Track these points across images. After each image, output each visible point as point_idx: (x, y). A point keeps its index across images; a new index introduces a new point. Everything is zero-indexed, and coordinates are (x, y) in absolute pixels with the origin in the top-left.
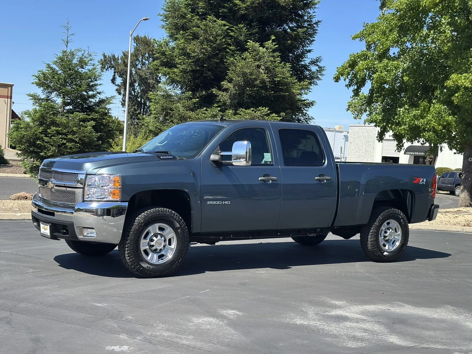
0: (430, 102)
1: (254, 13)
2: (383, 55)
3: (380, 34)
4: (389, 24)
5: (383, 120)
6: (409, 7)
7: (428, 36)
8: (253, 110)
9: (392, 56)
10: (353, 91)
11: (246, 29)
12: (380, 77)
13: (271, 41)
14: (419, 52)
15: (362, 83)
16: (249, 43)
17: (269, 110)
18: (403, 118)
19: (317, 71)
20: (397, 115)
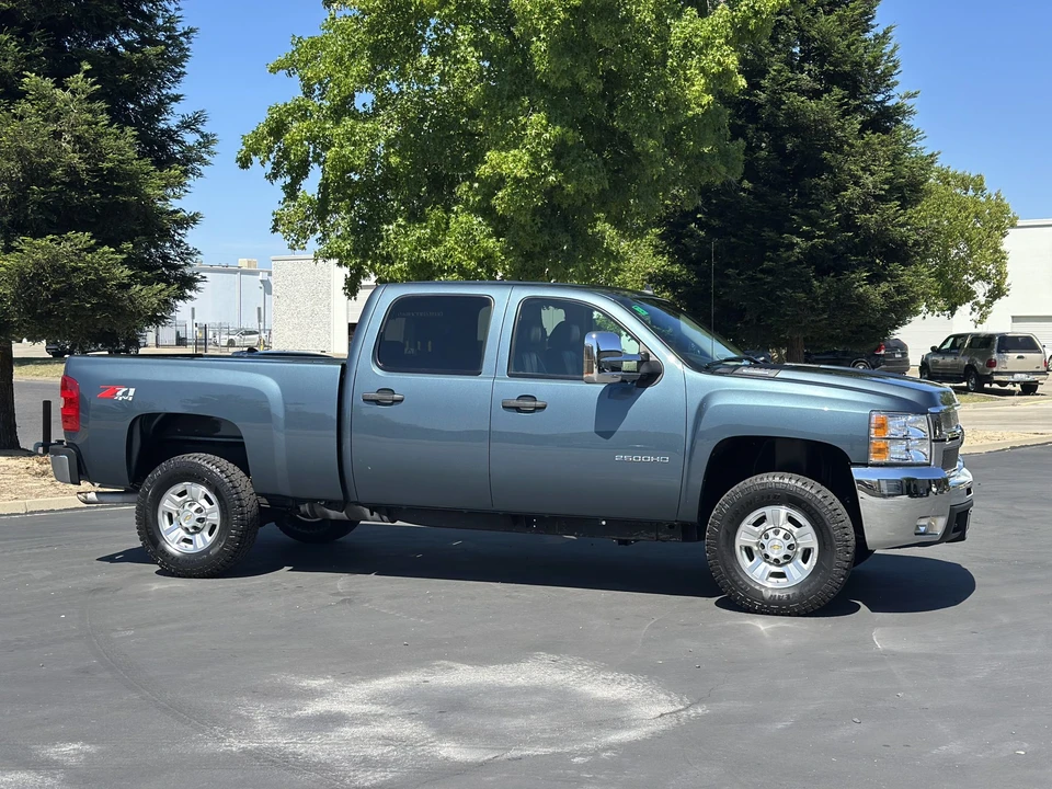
0: (448, 210)
1: (35, 9)
2: (342, 109)
3: (330, 63)
4: (349, 40)
5: (355, 251)
6: (388, 5)
7: (431, 68)
8: (52, 240)
9: (362, 110)
10: (284, 188)
11: (16, 46)
12: (340, 158)
13: (81, 75)
14: (417, 103)
15: (300, 171)
16: (26, 80)
17: (92, 238)
18: (396, 246)
19: (199, 144)
20: (381, 239)
